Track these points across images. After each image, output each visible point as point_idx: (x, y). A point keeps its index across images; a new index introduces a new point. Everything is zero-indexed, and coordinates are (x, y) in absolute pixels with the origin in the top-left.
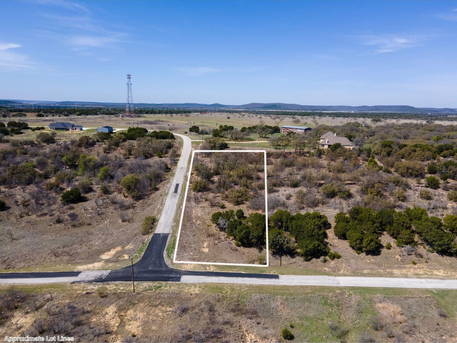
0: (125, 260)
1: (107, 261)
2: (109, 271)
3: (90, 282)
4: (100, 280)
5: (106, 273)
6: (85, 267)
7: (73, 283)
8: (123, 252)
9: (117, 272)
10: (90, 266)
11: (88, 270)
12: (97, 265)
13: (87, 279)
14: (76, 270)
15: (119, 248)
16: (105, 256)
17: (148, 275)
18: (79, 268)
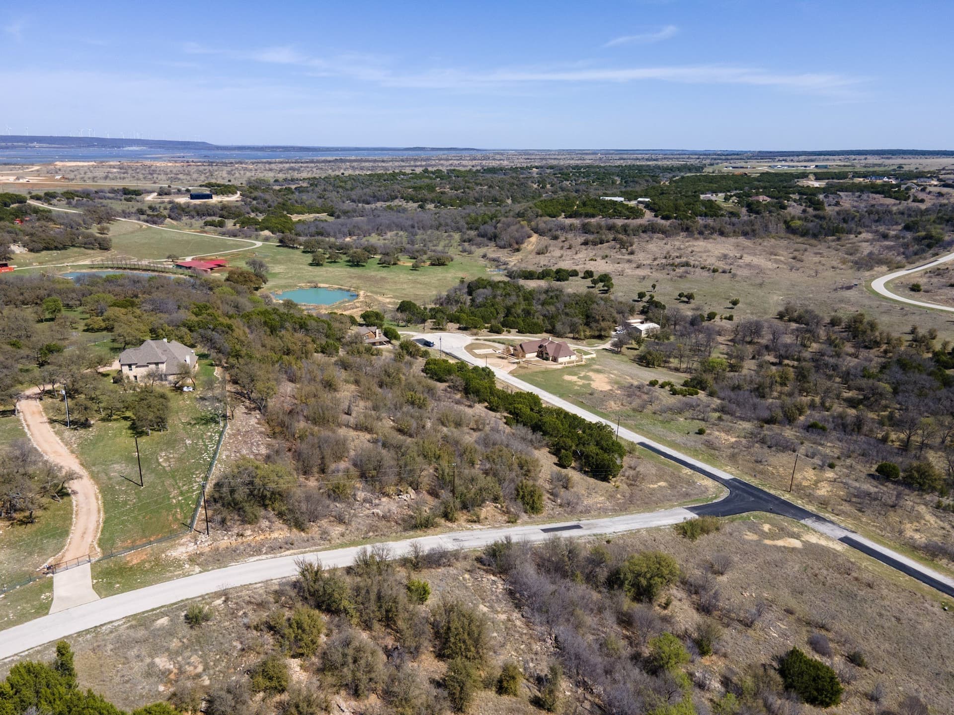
0: (771, 524)
1: (797, 536)
2: (802, 522)
3: (832, 522)
4: (819, 519)
5: (808, 522)
6: (831, 545)
7: (853, 532)
8: (765, 535)
9: (794, 516)
10: (823, 542)
11: (828, 538)
12: (813, 539)
13: (835, 527)
14: (846, 546)
15: (767, 542)
16: (796, 543)
17: (761, 495)
18: (840, 547)
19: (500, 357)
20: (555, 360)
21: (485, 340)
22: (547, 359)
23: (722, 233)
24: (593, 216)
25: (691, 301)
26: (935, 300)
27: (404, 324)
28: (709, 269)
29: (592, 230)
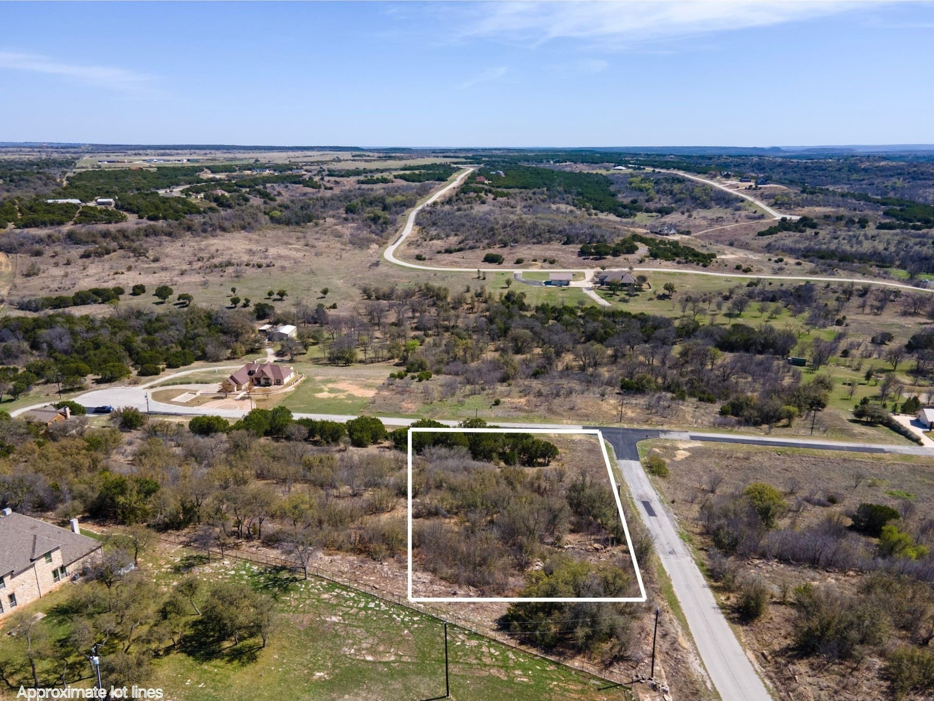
19: (215, 398)
20: (279, 382)
21: (163, 385)
22: (269, 385)
23: (224, 229)
24: (61, 223)
25: (285, 297)
26: (443, 265)
27: (10, 397)
28: (254, 266)
29: (84, 239)
